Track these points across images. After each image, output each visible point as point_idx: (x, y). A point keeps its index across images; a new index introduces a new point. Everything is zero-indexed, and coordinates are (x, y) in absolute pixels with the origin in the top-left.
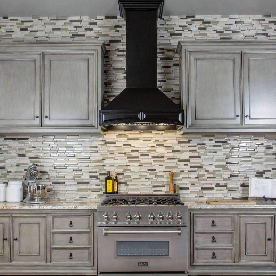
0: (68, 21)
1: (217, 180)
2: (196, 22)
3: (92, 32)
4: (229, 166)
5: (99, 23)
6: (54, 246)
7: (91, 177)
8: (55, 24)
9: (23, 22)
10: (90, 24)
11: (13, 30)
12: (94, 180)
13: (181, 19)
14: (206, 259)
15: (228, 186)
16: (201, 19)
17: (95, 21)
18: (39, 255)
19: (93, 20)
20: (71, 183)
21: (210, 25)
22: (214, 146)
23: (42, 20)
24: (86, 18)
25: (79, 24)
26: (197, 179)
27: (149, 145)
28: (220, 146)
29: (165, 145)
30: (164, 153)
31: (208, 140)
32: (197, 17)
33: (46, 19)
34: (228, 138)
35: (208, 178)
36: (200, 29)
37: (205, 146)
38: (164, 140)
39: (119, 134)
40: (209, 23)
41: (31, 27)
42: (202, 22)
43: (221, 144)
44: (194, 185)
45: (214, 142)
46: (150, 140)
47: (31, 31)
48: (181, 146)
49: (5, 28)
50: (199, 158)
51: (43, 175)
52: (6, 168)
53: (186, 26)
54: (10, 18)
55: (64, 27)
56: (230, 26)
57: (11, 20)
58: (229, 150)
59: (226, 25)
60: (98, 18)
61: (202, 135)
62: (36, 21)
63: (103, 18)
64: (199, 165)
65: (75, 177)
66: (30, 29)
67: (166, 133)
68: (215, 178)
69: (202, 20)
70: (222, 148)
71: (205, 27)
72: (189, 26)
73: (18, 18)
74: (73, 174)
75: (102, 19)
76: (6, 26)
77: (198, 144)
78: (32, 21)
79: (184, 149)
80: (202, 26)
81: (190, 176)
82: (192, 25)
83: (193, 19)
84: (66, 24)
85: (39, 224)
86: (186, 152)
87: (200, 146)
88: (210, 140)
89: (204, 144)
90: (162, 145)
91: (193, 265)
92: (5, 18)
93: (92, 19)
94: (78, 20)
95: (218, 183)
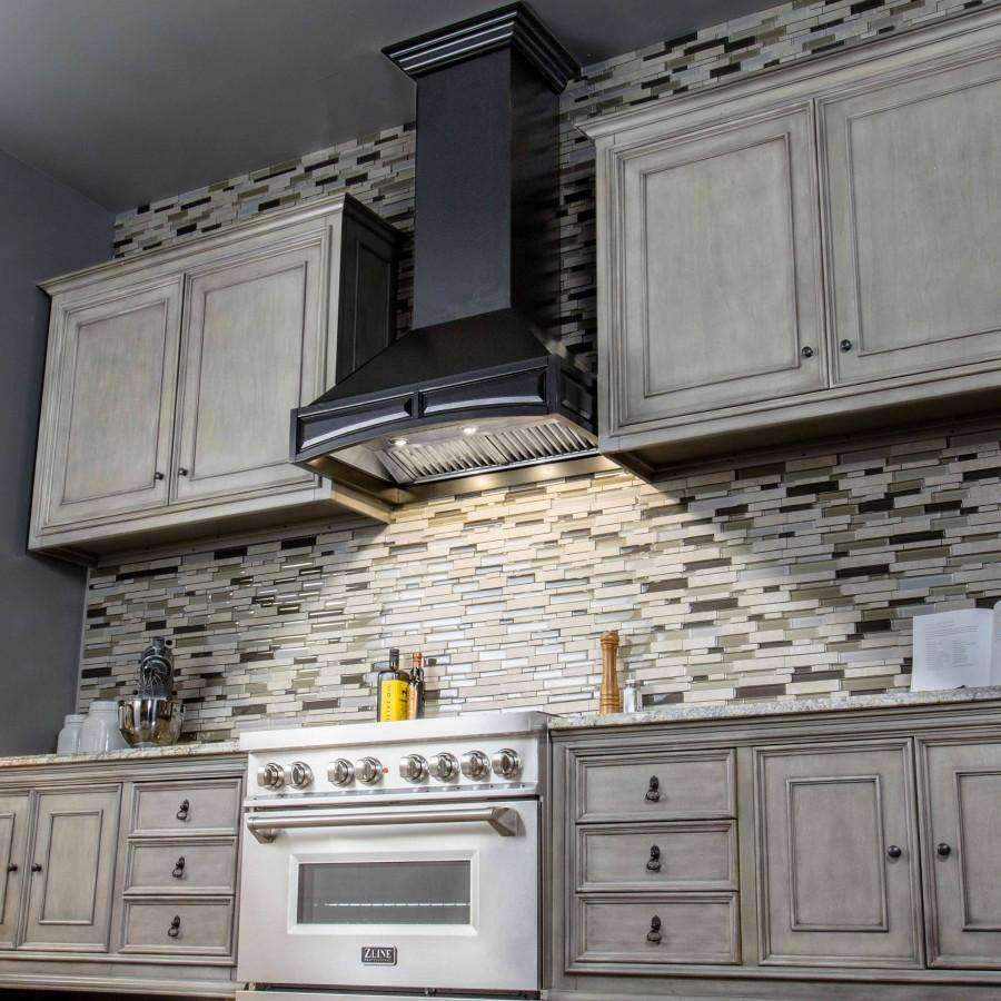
0: (300, 171)
1: (799, 650)
2: (698, 55)
3: (367, 185)
4: (849, 587)
5: (386, 150)
6: (132, 890)
7: (346, 680)
8: (265, 189)
9: (184, 207)
10: (361, 161)
11: (158, 241)
12: (353, 690)
13: (646, 59)
14: (625, 945)
15: (848, 674)
16: (720, 37)
17: (376, 148)
18: (92, 924)
19: (370, 147)
20: (285, 707)
21: (751, 48)
22: (783, 510)
23: (232, 188)
24: (350, 148)
25: (330, 171)
26: (717, 657)
27: (535, 539)
28: (808, 506)
29: (594, 532)
30: (591, 562)
31: (758, 488)
32: (704, 35)
33: (243, 181)
34: (837, 470)
35: (762, 645)
36: (715, 73)
37: (748, 515)
38: (589, 513)
39: (438, 514)
40: (750, 41)
41: (205, 216)
42: (721, 49)
43: (811, 498)
44: (704, 684)
45: (782, 491)
46: (541, 521)
47: (205, 230)
48: (651, 529)
49: (141, 238)
50: (725, 568)
51: (209, 685)
52: (114, 672)
53: (666, 79)
54: (154, 206)
55: (290, 192)
56: (829, 31)
57: (157, 211)
58: (846, 519)
59: (813, 30)
60: (384, 134)
61: (733, 473)
62: (217, 195)
63: (398, 130)
64: (725, 595)
65: (298, 683)
66: (200, 225)
67: (599, 485)
68: (789, 643)
69: (723, 41)
70: (816, 512)
71: (734, 62)
72: (674, 78)
73: (173, 200)
74: (293, 675)
75: (395, 137)
76: (142, 232)
77: (720, 512)
78: (207, 200)
79: (664, 537)
80: (725, 62)
81: (687, 645)
82: (685, 68)
83: (691, 44)
84: (294, 181)
85: (101, 814)
86: (671, 550)
87: (726, 518)
88: (764, 487)
89: (743, 508)
90: (583, 532)
91: (571, 970)
92: (144, 209)
93: (366, 146)
94: (327, 159)
95: (802, 662)
